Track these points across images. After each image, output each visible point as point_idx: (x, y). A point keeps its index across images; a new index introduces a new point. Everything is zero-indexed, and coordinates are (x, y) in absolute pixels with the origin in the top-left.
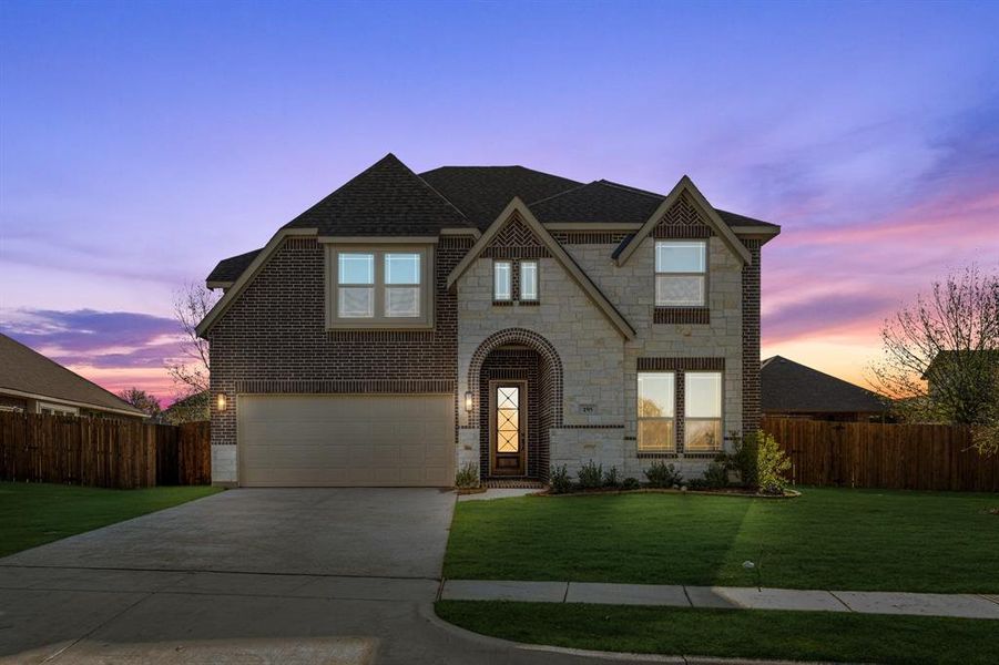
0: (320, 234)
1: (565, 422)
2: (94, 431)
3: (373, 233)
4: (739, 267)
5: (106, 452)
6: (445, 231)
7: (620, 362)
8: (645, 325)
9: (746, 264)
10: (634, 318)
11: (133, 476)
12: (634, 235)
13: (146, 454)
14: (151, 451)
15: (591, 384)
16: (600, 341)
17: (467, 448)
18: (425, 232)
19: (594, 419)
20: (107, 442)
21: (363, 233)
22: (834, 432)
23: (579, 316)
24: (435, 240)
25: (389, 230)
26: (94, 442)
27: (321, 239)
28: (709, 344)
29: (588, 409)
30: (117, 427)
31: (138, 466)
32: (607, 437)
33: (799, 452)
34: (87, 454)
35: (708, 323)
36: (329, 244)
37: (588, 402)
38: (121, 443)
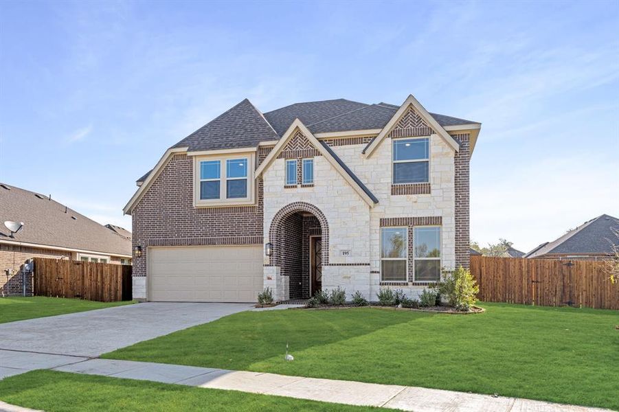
0: (189, 150)
1: (330, 262)
2: (91, 269)
3: (219, 147)
4: (453, 154)
5: (97, 281)
6: (262, 144)
7: (367, 222)
8: (385, 196)
9: (456, 152)
10: (378, 192)
11: (110, 294)
12: (375, 137)
13: (117, 282)
14: (120, 280)
15: (347, 237)
16: (354, 208)
17: (269, 278)
18: (249, 145)
19: (349, 260)
20: (97, 275)
21: (213, 148)
22: (565, 267)
23: (340, 192)
24: (255, 149)
25: (228, 145)
26: (91, 275)
27: (189, 154)
28: (430, 207)
29: (346, 253)
30: (102, 267)
31: (113, 289)
32: (358, 272)
33: (537, 282)
34: (87, 282)
35: (430, 193)
36: (195, 156)
37: (345, 248)
38: (104, 276)
